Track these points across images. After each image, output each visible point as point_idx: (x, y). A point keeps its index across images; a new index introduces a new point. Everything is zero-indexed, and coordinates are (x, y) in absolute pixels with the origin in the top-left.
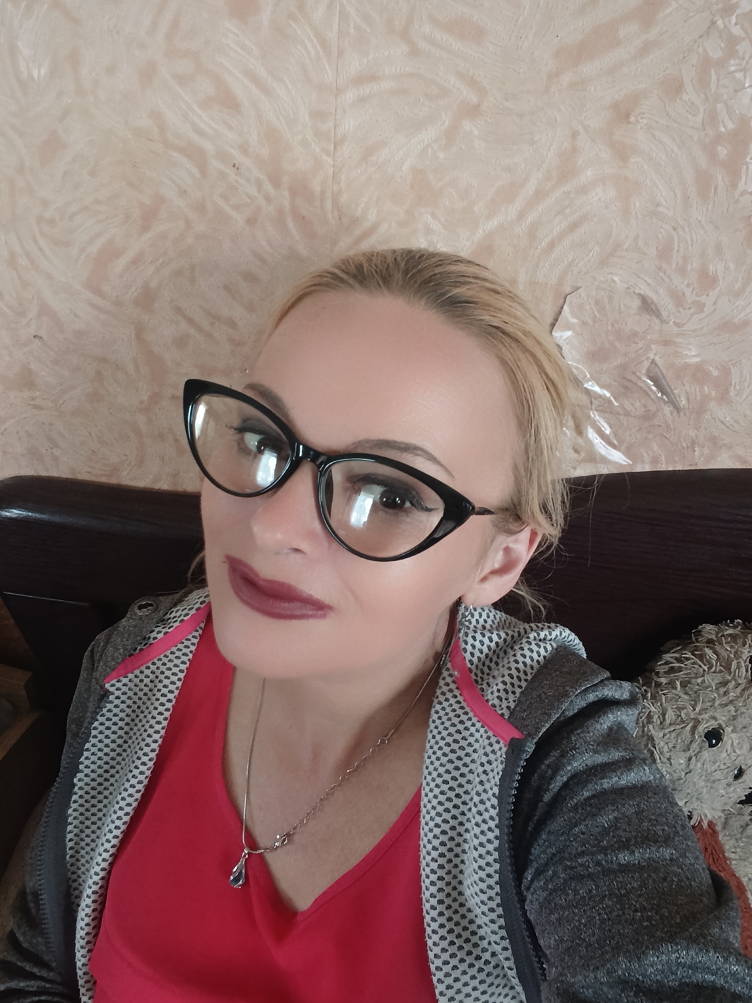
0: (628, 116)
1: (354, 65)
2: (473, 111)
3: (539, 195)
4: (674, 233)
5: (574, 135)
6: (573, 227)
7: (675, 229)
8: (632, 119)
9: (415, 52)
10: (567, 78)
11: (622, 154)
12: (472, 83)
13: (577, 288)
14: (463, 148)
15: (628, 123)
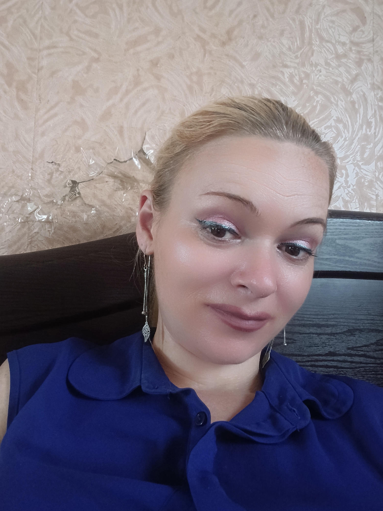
0: (157, 64)
1: (47, 42)
2: (97, 60)
3: (127, 92)
4: (184, 107)
5: (138, 70)
6: (144, 104)
7: (184, 106)
8: (159, 66)
9: (71, 39)
10: (131, 51)
11: (158, 78)
12: (95, 51)
13: (150, 129)
14: (94, 73)
15: (158, 67)
